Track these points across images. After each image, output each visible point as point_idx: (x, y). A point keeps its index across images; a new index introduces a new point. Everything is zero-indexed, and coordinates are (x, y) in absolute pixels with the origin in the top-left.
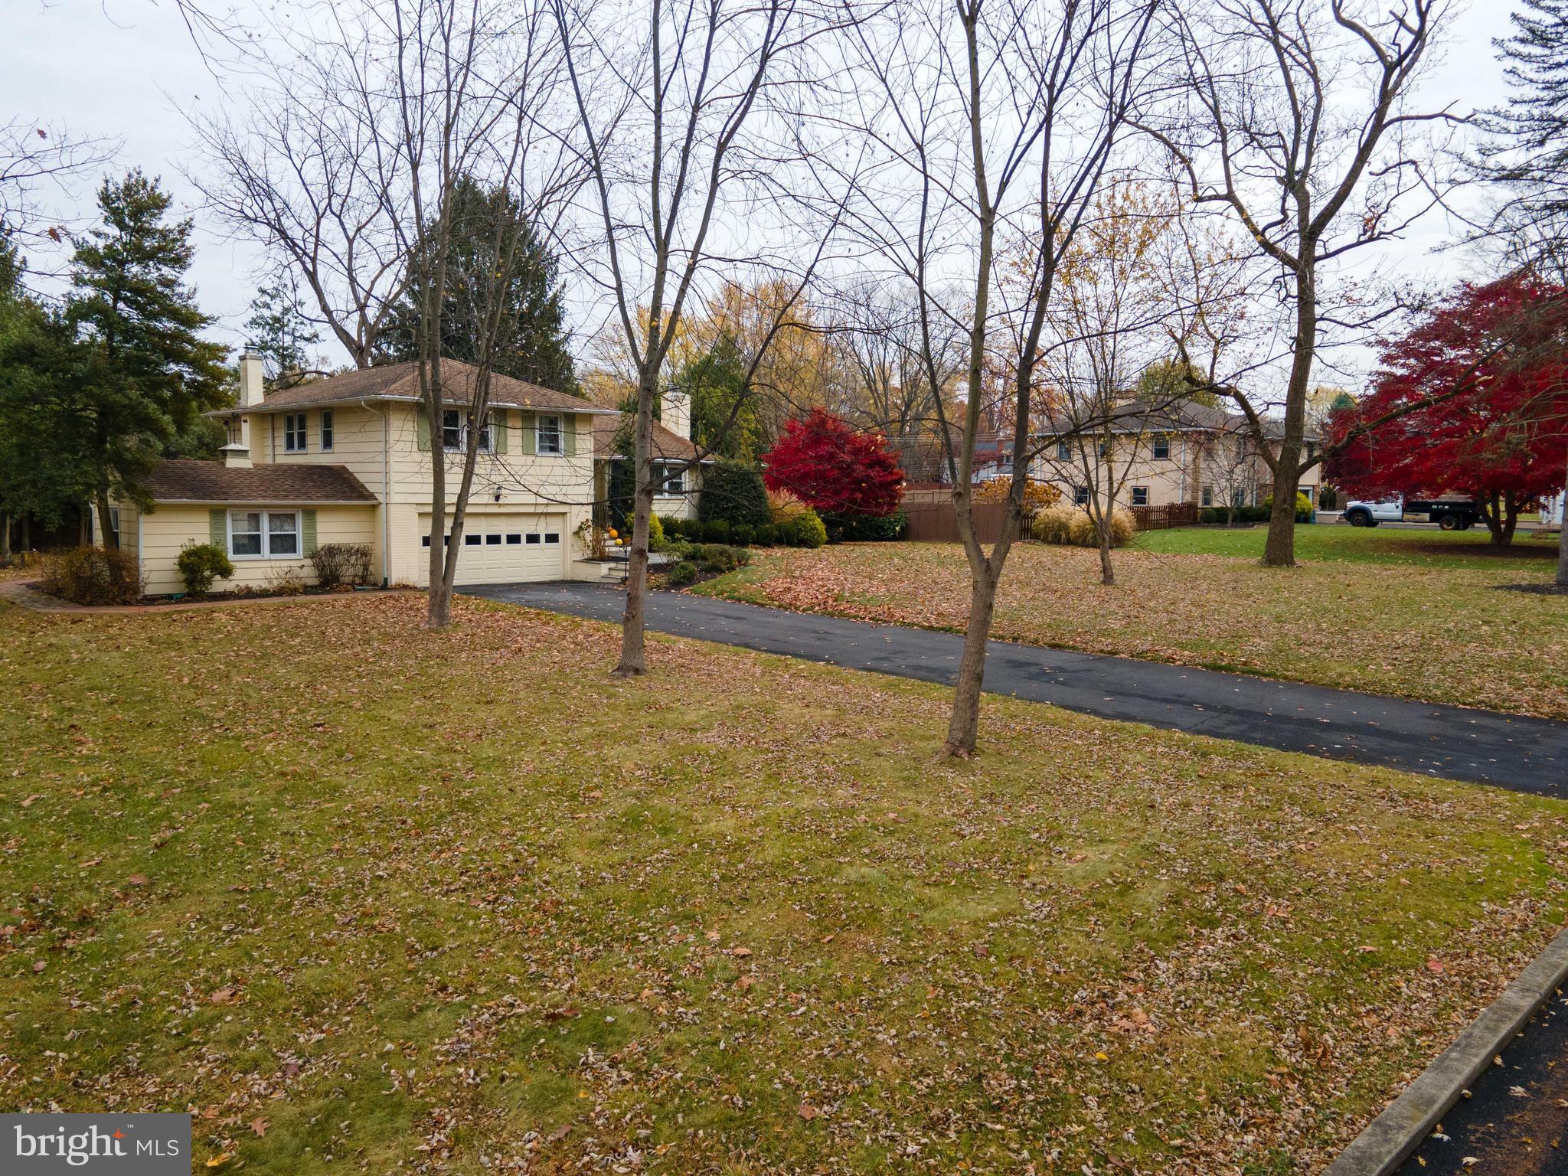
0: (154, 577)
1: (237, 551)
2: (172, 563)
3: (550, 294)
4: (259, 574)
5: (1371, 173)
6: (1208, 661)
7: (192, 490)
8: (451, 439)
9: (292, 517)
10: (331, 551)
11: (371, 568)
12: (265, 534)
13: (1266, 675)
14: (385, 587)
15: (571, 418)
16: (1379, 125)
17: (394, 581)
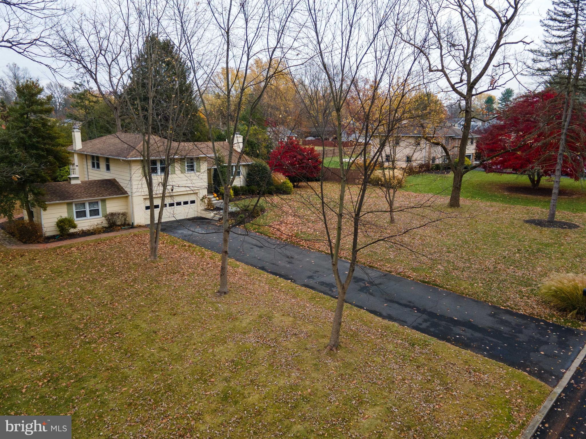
0: (48, 230)
1: (77, 217)
2: (54, 224)
3: (188, 82)
4: (87, 224)
5: (494, 66)
6: (422, 279)
7: (59, 196)
8: (154, 170)
9: (97, 203)
10: (112, 214)
11: (127, 219)
12: (87, 209)
13: (440, 287)
14: (132, 226)
15: (198, 159)
16: (498, 45)
17: (135, 224)
